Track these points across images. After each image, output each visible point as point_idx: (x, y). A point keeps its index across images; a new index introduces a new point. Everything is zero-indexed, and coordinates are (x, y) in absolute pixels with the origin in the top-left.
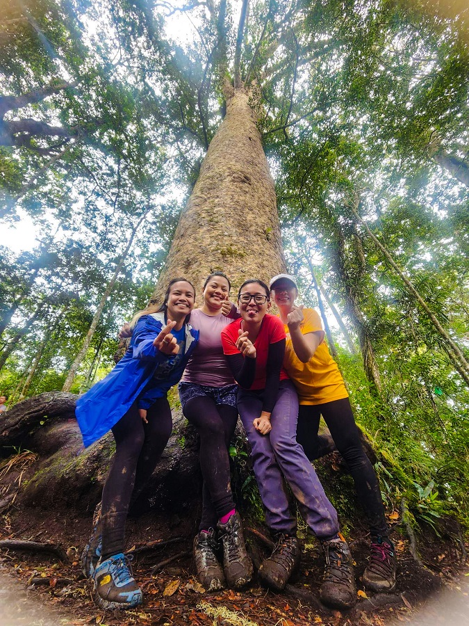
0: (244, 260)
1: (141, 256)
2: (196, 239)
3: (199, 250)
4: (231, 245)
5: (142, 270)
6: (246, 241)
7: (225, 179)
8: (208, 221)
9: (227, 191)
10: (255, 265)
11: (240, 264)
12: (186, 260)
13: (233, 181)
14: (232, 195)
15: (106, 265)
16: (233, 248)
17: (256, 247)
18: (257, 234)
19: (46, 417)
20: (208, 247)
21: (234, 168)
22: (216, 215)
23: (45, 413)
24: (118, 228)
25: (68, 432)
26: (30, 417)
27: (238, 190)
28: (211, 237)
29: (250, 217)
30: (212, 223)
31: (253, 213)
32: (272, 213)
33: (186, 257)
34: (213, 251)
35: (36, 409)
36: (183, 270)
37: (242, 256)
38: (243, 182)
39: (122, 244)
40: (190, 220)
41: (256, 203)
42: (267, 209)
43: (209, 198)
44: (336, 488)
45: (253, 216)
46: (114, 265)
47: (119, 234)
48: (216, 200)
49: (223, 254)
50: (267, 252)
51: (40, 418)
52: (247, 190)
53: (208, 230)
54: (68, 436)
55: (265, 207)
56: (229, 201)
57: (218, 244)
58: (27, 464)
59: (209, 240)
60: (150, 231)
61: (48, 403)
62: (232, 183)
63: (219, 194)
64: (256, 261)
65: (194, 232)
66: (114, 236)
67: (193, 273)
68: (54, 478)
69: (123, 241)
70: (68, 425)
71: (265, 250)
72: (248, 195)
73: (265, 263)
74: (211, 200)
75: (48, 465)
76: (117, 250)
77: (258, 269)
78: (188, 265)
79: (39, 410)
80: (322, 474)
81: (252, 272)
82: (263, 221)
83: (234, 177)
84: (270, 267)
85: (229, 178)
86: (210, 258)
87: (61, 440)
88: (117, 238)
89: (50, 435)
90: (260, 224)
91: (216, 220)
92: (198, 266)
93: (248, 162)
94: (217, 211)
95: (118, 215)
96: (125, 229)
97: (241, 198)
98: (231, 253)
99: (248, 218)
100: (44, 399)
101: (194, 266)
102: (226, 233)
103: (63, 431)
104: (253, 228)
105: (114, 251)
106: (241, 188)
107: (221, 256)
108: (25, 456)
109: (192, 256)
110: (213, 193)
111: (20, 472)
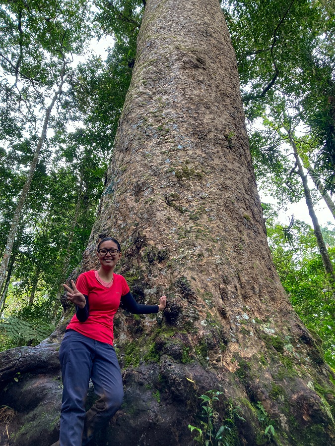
0: (204, 182)
1: (56, 139)
2: (144, 156)
3: (150, 172)
4: (187, 163)
5: (58, 159)
6: (204, 155)
7: (173, 65)
8: (156, 129)
9: (177, 83)
10: (216, 188)
11: (199, 188)
12: (135, 184)
13: (184, 68)
14: (184, 89)
15: (10, 155)
16: (190, 167)
17: (217, 161)
18: (217, 142)
19: (19, 373)
20: (160, 167)
21: (182, 46)
22: (166, 120)
23: (17, 370)
24: (22, 102)
25: (44, 389)
26: (4, 374)
27: (191, 80)
28: (163, 153)
29: (207, 118)
30: (162, 133)
31: (211, 113)
32: (235, 105)
33: (135, 180)
34: (166, 172)
35: (8, 366)
36: (133, 198)
37: (199, 177)
38: (196, 67)
39: (28, 124)
40: (134, 126)
41: (213, 95)
42: (228, 101)
43: (154, 93)
44: (306, 437)
45: (211, 116)
46: (19, 153)
47: (25, 111)
48: (165, 97)
49: (179, 177)
50: (230, 166)
51: (13, 374)
52: (201, 78)
53: (158, 144)
54: (44, 392)
55: (225, 97)
56: (180, 98)
57: (171, 163)
58: (8, 419)
59: (160, 158)
60: (66, 105)
61: (18, 360)
62: (182, 70)
63: (166, 87)
64: (217, 181)
65: (142, 146)
66: (17, 114)
67: (146, 202)
68: (46, 431)
69: (30, 121)
70: (41, 381)
71: (228, 164)
72: (203, 86)
73: (228, 182)
74: (158, 97)
75: (33, 419)
76: (23, 132)
77: (220, 193)
78: (138, 191)
79: (11, 368)
80: (293, 424)
81: (213, 197)
82: (224, 122)
83: (184, 62)
84: (235, 187)
85: (178, 65)
86: (164, 183)
87: (38, 395)
88: (21, 117)
89: (25, 391)
90: (220, 127)
91: (166, 127)
92: (151, 193)
93: (200, 33)
94: (167, 114)
95: (21, 84)
96: (32, 104)
97: (195, 92)
98: (187, 174)
99: (205, 121)
100: (13, 356)
101: (146, 193)
102: (180, 147)
103: (38, 388)
104: (212, 135)
105: (20, 136)
106: (193, 77)
107: (175, 179)
108: (5, 412)
109: (142, 180)
110: (159, 86)
111: (5, 426)
